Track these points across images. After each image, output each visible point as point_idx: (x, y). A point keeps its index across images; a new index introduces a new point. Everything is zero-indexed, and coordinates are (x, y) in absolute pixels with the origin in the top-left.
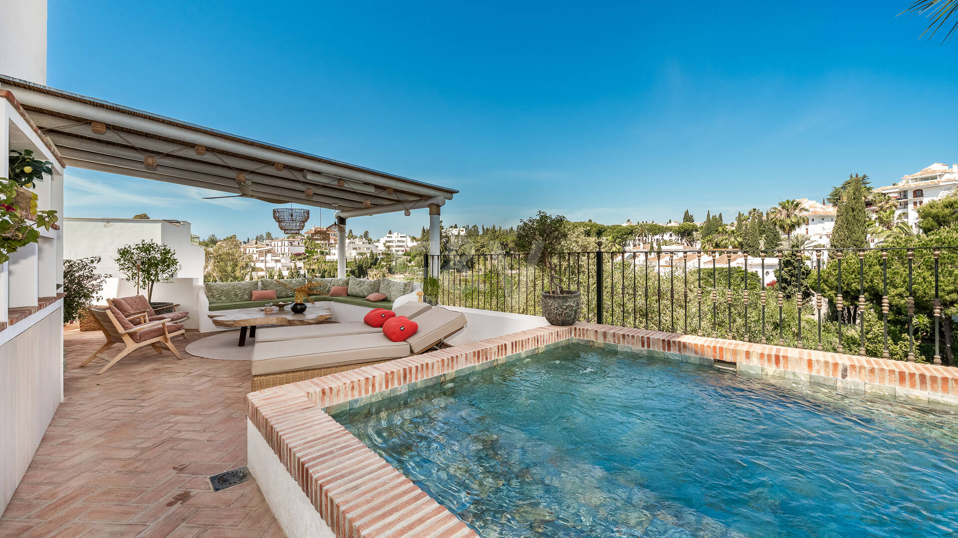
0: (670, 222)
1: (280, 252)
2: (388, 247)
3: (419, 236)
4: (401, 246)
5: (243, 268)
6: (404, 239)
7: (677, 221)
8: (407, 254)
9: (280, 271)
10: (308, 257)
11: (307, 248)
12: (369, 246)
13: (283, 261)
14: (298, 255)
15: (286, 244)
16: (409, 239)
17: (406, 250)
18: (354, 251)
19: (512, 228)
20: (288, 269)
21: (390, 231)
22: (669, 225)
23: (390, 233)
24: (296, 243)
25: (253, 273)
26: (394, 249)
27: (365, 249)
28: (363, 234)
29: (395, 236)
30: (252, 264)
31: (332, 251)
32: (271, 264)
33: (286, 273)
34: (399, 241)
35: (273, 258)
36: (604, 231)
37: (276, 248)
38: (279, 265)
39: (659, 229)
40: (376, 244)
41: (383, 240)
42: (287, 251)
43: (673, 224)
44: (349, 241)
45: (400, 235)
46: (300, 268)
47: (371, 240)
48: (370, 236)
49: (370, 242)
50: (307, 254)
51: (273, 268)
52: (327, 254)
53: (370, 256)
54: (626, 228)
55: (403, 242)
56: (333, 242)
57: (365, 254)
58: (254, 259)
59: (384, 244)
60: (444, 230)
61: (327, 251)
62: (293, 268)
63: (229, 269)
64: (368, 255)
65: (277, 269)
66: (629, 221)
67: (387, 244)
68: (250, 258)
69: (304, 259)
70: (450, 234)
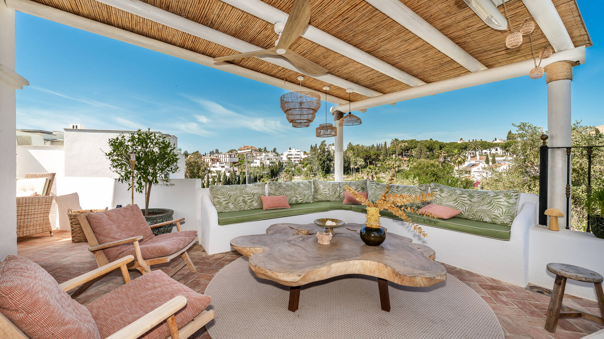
0: (496, 139)
1: (223, 161)
2: (289, 158)
3: (308, 151)
4: (297, 158)
5: (203, 171)
6: (299, 153)
7: (502, 138)
8: (301, 163)
9: (225, 173)
10: (240, 164)
11: (239, 159)
12: (277, 157)
13: (226, 167)
14: (234, 163)
15: (227, 157)
16: (302, 153)
17: (300, 160)
18: (268, 161)
19: (373, 145)
20: (229, 172)
21: (290, 148)
22: (495, 142)
23: (290, 149)
24: (233, 156)
25: (209, 174)
26: (293, 160)
27: (275, 159)
28: (273, 150)
29: (293, 152)
30: (209, 169)
31: (255, 161)
32: (219, 169)
33: (228, 174)
34: (296, 155)
35: (220, 165)
36: (444, 147)
37: (222, 159)
38: (224, 169)
39: (489, 145)
40: (282, 156)
41: (285, 154)
42: (228, 160)
43: (498, 141)
44: (265, 154)
45: (296, 150)
46: (236, 171)
47: (278, 154)
48: (277, 151)
49: (278, 155)
50: (240, 163)
51: (220, 171)
52: (251, 162)
53: (278, 164)
54: (461, 144)
55: (299, 155)
56: (255, 155)
57: (275, 163)
58: (209, 165)
59: (287, 156)
60: (327, 147)
61: (251, 161)
62: (232, 171)
63: (196, 171)
64: (277, 163)
65: (223, 172)
66: (461, 139)
67: (289, 156)
68: (207, 165)
69: (238, 165)
70: (331, 150)
